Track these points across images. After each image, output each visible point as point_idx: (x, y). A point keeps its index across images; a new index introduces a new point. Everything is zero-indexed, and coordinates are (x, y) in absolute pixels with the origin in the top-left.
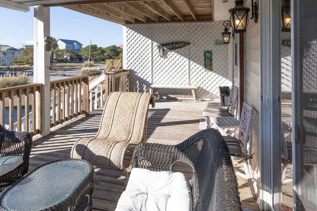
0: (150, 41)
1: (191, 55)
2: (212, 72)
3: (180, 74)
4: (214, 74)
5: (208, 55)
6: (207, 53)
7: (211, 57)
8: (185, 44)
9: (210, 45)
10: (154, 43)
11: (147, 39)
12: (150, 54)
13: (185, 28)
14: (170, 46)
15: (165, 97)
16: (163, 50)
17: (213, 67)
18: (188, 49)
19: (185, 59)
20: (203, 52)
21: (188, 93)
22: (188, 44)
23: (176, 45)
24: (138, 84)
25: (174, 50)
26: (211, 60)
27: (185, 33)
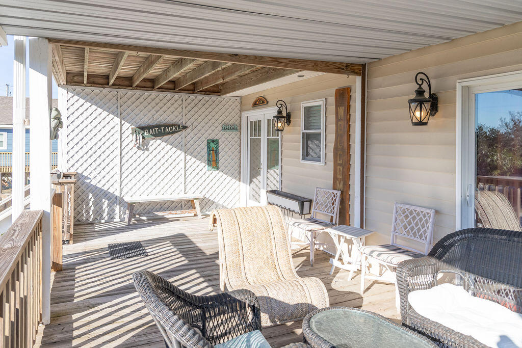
0: (117, 120)
1: (189, 146)
2: (218, 171)
3: (170, 176)
4: (221, 174)
5: (212, 145)
6: (211, 143)
7: (217, 148)
8: (179, 128)
9: (216, 131)
10: (124, 124)
11: (111, 116)
12: (118, 144)
13: (179, 102)
14: (155, 130)
15: (144, 218)
16: (143, 138)
17: (220, 164)
18: (183, 136)
19: (179, 152)
20: (205, 142)
21: (183, 205)
22: (185, 127)
23: (164, 130)
24: (93, 200)
25: (161, 137)
26: (217, 153)
27: (180, 109)
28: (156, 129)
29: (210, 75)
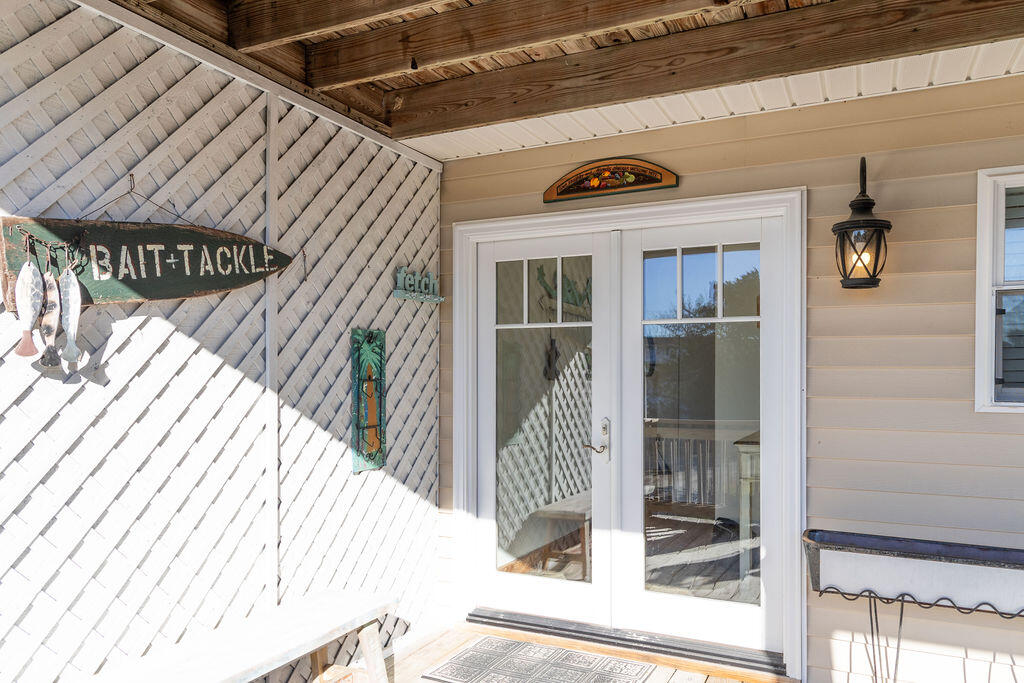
1: (291, 354)
2: (382, 474)
4: (390, 482)
5: (368, 356)
6: (365, 346)
7: (381, 369)
8: (260, 262)
9: (377, 295)
13: (253, 121)
14: (149, 255)
18: (271, 303)
19: (250, 389)
20: (347, 339)
22: (280, 259)
23: (195, 257)
25: (170, 303)
26: (381, 391)
27: (252, 162)
28: (156, 248)
29: (372, 28)
